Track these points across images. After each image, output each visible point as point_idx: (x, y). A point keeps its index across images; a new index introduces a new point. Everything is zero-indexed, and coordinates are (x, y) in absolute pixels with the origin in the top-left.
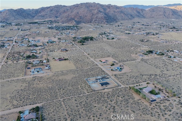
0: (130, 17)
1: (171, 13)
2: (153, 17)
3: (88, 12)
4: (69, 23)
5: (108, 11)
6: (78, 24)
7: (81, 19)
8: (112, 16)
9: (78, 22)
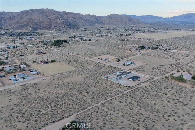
0: (90, 23)
1: (127, 20)
2: (112, 24)
3: (44, 18)
4: (23, 30)
5: (66, 18)
6: (35, 31)
7: (37, 25)
8: (72, 22)
9: (35, 29)
